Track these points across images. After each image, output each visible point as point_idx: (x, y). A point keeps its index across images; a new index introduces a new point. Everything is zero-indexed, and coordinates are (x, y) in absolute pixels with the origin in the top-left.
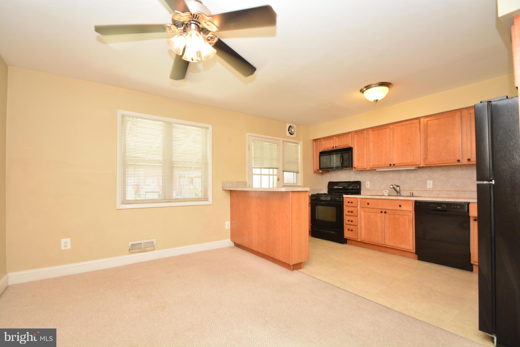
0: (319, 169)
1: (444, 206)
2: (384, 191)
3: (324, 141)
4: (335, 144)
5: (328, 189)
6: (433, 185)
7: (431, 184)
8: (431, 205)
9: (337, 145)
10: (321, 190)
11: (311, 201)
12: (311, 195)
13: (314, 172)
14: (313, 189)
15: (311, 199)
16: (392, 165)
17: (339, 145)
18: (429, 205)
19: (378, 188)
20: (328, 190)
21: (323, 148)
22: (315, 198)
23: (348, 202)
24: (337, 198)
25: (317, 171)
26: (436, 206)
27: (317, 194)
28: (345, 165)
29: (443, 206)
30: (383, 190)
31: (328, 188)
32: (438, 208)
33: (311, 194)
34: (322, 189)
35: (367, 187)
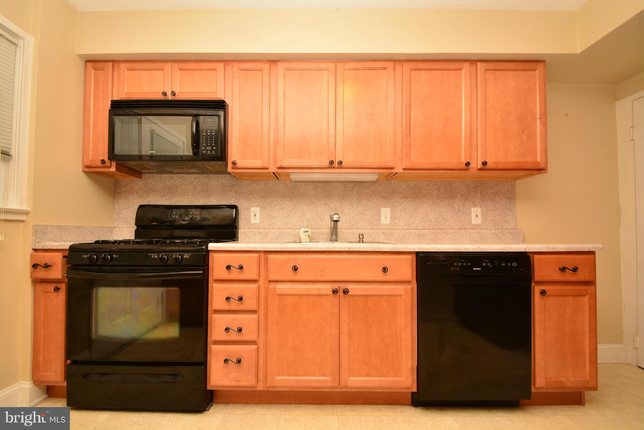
0: (106, 158)
1: (486, 263)
2: (302, 230)
3: (129, 70)
4: (170, 86)
5: (135, 227)
6: (391, 217)
7: (389, 216)
8: (460, 264)
9: (177, 91)
10: (111, 229)
11: (68, 269)
12: (68, 248)
13: (87, 170)
14: (78, 227)
15: (68, 263)
16: (336, 165)
17: (185, 91)
18: (455, 264)
19: (279, 224)
20: (136, 231)
21: (126, 91)
22: (90, 258)
23: (228, 268)
24: (186, 256)
25: (101, 165)
26: (469, 264)
27: (97, 242)
28: (207, 151)
29: (484, 264)
30: (299, 229)
31: (136, 225)
32: (474, 269)
33: (72, 243)
34: (115, 227)
35: (253, 221)
